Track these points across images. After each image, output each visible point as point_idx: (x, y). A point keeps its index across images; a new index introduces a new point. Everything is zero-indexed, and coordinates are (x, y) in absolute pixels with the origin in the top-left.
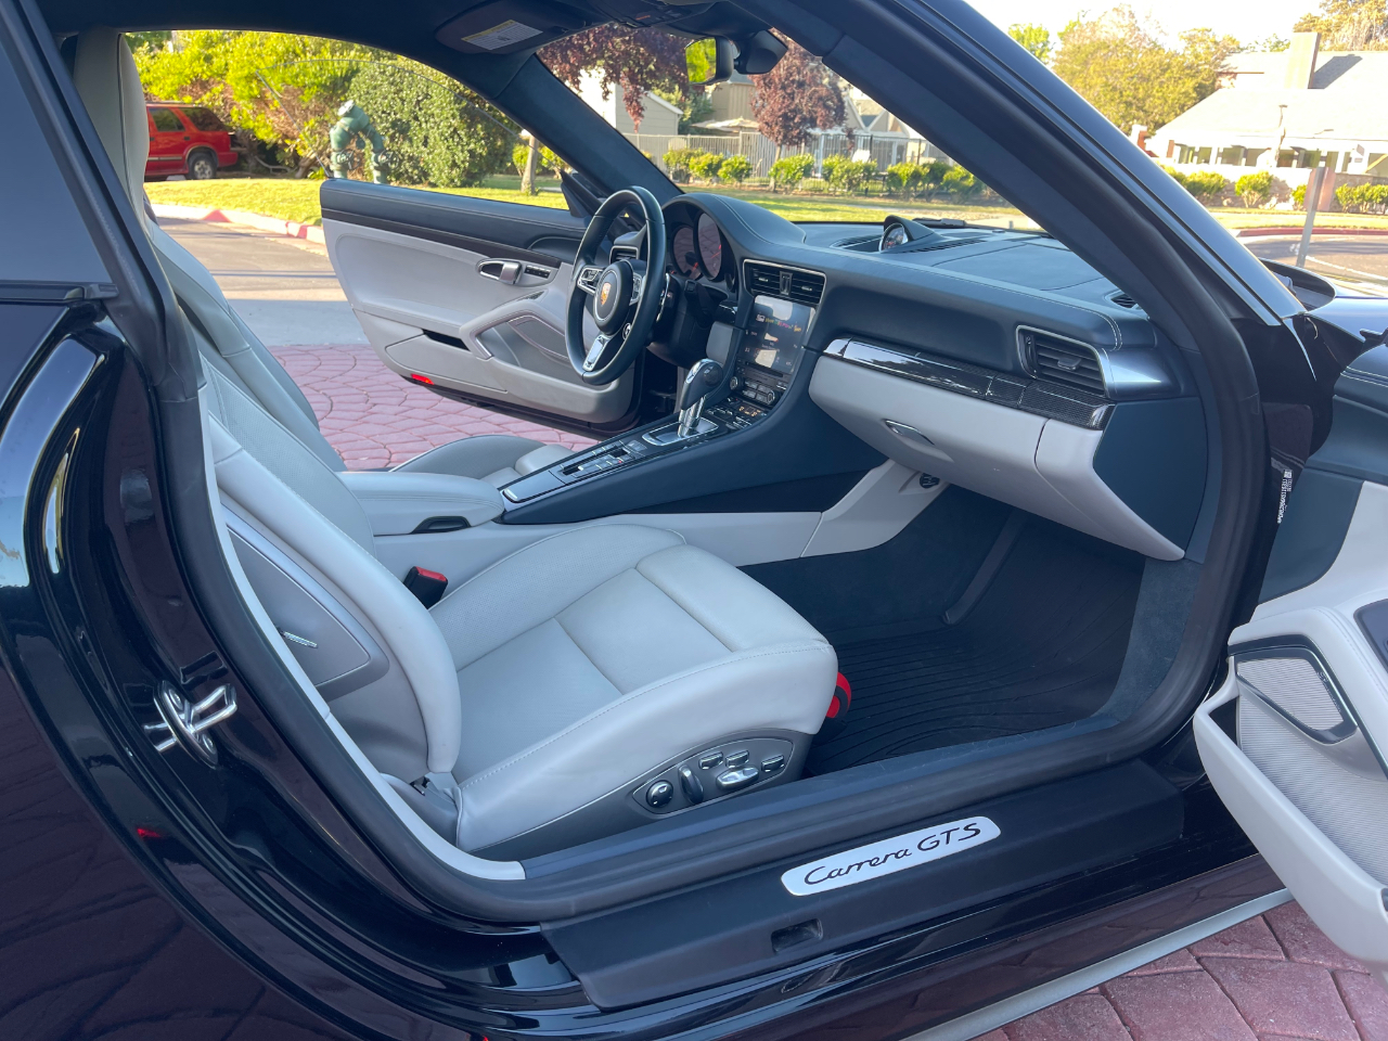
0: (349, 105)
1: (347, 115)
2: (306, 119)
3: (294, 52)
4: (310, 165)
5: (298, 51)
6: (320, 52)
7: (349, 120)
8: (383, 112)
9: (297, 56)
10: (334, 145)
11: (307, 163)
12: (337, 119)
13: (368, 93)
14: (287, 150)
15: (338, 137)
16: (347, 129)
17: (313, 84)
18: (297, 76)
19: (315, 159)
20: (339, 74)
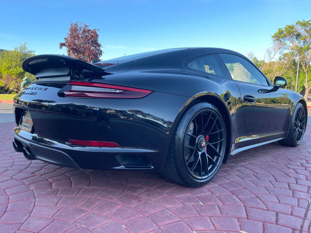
0: (26, 78)
1: (25, 80)
2: (12, 81)
3: (10, 67)
4: (11, 91)
5: (11, 67)
6: (16, 67)
7: (26, 81)
8: (34, 79)
9: (11, 68)
10: (22, 86)
11: (10, 91)
12: (23, 81)
13: (30, 75)
14: (6, 88)
15: (23, 85)
16: (25, 83)
17: (15, 73)
18: (11, 72)
19: (13, 90)
20: (22, 71)
